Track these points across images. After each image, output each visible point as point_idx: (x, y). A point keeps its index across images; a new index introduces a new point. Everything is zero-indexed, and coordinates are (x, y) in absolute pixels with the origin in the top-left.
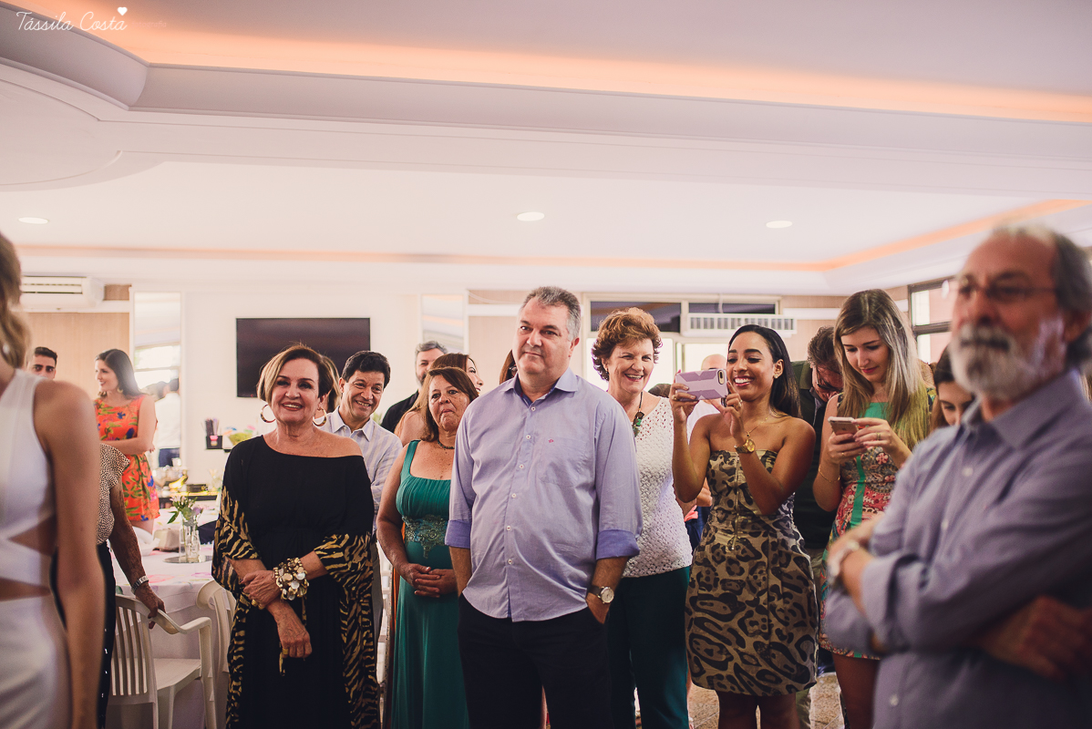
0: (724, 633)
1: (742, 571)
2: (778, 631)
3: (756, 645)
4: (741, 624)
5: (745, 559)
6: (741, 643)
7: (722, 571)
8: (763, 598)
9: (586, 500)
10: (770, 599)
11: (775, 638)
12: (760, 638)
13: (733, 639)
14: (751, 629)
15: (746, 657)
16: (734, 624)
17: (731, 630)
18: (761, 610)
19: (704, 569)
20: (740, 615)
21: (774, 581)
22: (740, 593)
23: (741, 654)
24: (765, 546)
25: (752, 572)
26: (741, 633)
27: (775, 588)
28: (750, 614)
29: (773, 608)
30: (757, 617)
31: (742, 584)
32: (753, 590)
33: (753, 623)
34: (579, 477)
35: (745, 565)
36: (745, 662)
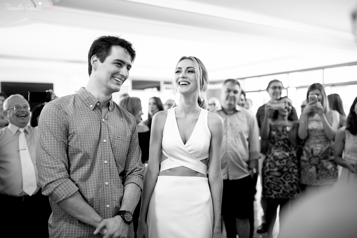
0: (279, 181)
1: (284, 162)
2: (295, 179)
3: (289, 183)
4: (284, 178)
5: (285, 158)
6: (284, 183)
7: (278, 163)
8: (290, 170)
9: (247, 143)
10: (292, 170)
11: (294, 181)
12: (290, 181)
13: (281, 182)
14: (287, 179)
15: (286, 187)
16: (282, 178)
17: (281, 180)
18: (290, 173)
19: (271, 164)
20: (284, 175)
21: (293, 164)
22: (283, 168)
23: (285, 187)
24: (290, 155)
25: (287, 162)
26: (284, 180)
27: (294, 167)
28: (286, 175)
29: (293, 172)
30: (289, 175)
31: (284, 166)
32: (287, 167)
33: (288, 177)
34: (246, 136)
35: (285, 161)
36: (286, 189)
